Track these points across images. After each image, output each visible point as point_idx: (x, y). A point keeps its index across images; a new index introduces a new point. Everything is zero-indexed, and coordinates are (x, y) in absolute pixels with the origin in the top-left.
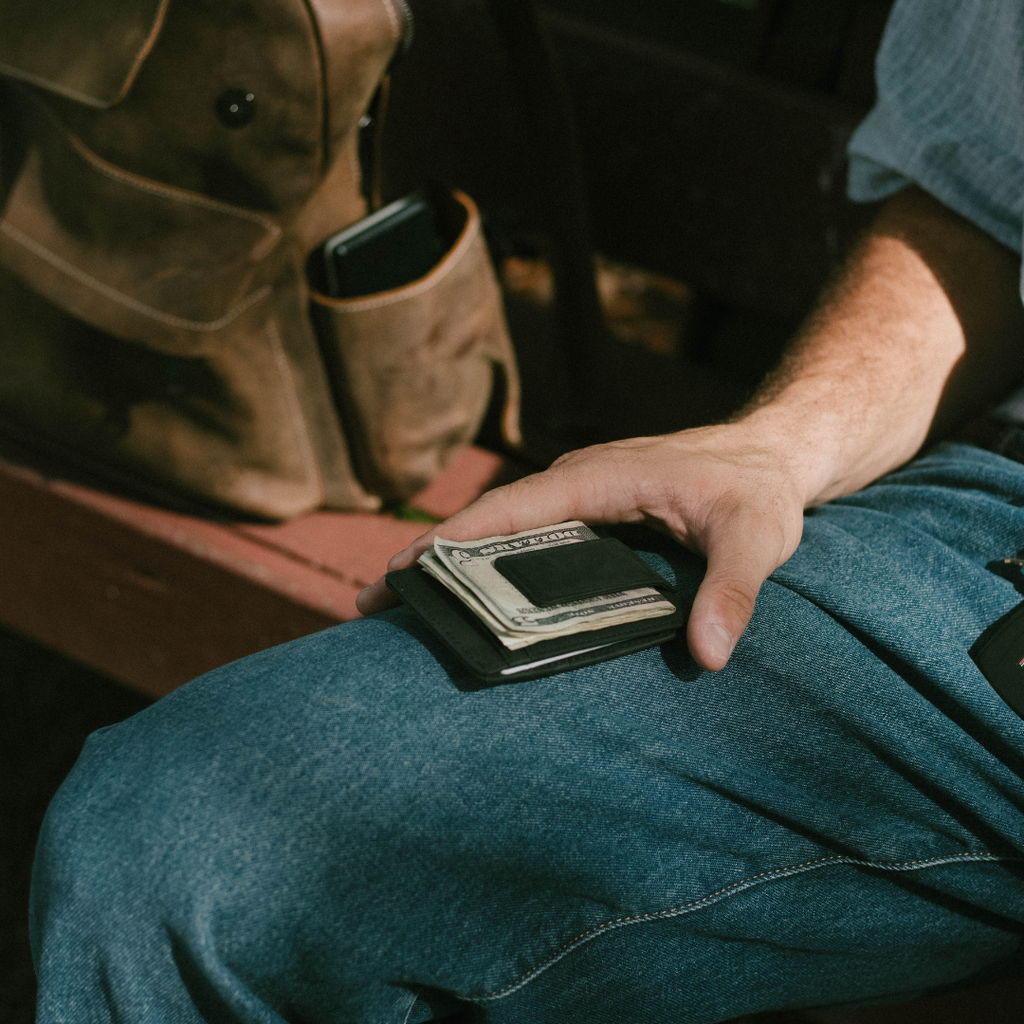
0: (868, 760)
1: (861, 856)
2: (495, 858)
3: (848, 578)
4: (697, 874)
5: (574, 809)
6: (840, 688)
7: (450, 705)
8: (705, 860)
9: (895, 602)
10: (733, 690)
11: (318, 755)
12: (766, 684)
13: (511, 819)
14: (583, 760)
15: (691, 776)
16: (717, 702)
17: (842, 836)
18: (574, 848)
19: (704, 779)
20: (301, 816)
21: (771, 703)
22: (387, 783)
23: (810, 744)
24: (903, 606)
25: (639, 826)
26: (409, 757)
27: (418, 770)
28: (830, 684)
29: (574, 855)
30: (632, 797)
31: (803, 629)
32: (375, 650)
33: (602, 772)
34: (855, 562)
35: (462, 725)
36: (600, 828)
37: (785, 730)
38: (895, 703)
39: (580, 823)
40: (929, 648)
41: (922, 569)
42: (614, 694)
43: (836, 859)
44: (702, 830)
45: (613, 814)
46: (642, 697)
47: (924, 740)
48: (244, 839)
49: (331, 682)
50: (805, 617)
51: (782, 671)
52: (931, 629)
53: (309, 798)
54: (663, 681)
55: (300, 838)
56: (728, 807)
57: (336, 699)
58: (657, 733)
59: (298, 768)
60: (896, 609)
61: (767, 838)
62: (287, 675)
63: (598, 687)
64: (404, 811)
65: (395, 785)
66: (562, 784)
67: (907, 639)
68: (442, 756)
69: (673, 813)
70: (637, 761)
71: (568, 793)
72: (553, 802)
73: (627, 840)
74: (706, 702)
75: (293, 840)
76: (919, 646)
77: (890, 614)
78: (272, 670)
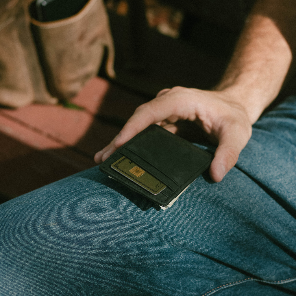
0: (265, 241)
1: (260, 279)
2: (116, 289)
3: (259, 162)
4: (195, 288)
5: (147, 266)
6: (254, 212)
7: (98, 225)
8: (199, 282)
9: (278, 172)
10: (211, 214)
11: (44, 249)
12: (225, 211)
13: (122, 272)
14: (151, 246)
15: (195, 251)
16: (205, 220)
17: (254, 272)
18: (147, 282)
19: (200, 252)
20: (37, 276)
21: (227, 219)
22: (72, 260)
23: (242, 235)
24: (281, 174)
25: (173, 271)
26: (81, 249)
27: (85, 254)
28: (250, 210)
29: (147, 285)
30: (171, 261)
31: (240, 187)
32: (66, 200)
33: (159, 251)
34: (262, 155)
35: (102, 234)
36: (157, 272)
37: (232, 230)
38: (276, 217)
39: (149, 271)
40: (292, 193)
41: (286, 157)
42: (164, 218)
43: (250, 279)
44: (198, 272)
45: (163, 268)
46: (175, 218)
47: (288, 232)
48: (14, 287)
49: (48, 216)
50: (240, 181)
51: (231, 206)
52: (293, 184)
53: (40, 268)
54: (183, 211)
55: (36, 286)
56: (209, 262)
57: (51, 224)
58: (181, 233)
59: (36, 256)
60: (278, 175)
61: (224, 273)
62: (30, 212)
63: (157, 215)
64: (79, 272)
65: (76, 261)
66: (143, 257)
67: (283, 189)
68: (95, 248)
69: (187, 265)
70: (173, 245)
71: (145, 261)
72: (139, 264)
73: (168, 277)
74: (201, 220)
75: (34, 286)
76: (288, 192)
77: (276, 178)
78: (23, 209)
